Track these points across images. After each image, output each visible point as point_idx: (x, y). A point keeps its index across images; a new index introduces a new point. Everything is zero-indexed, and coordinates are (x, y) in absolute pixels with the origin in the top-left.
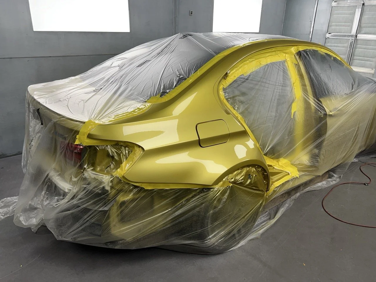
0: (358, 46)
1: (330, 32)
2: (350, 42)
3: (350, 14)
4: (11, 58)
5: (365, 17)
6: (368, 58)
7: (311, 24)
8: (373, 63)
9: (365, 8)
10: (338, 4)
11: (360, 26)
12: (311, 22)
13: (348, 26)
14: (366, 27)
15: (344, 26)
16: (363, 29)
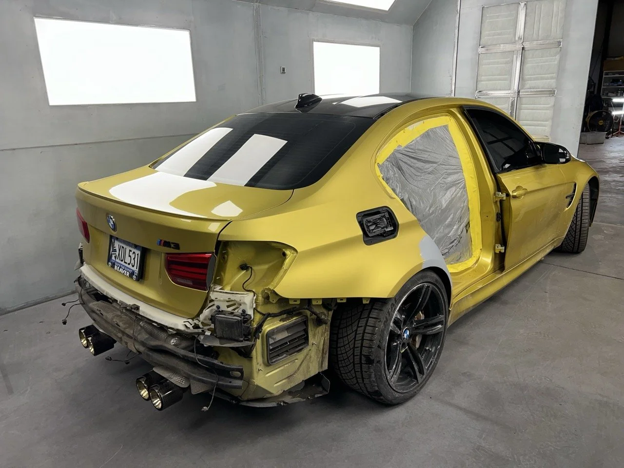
0: (523, 106)
1: (481, 90)
2: (510, 102)
3: (506, 63)
4: (14, 149)
5: (528, 66)
6: (539, 122)
7: (451, 79)
8: (547, 128)
9: (527, 53)
10: (487, 50)
11: (523, 78)
12: (451, 76)
13: (505, 79)
14: (530, 79)
15: (500, 80)
16: (526, 82)
